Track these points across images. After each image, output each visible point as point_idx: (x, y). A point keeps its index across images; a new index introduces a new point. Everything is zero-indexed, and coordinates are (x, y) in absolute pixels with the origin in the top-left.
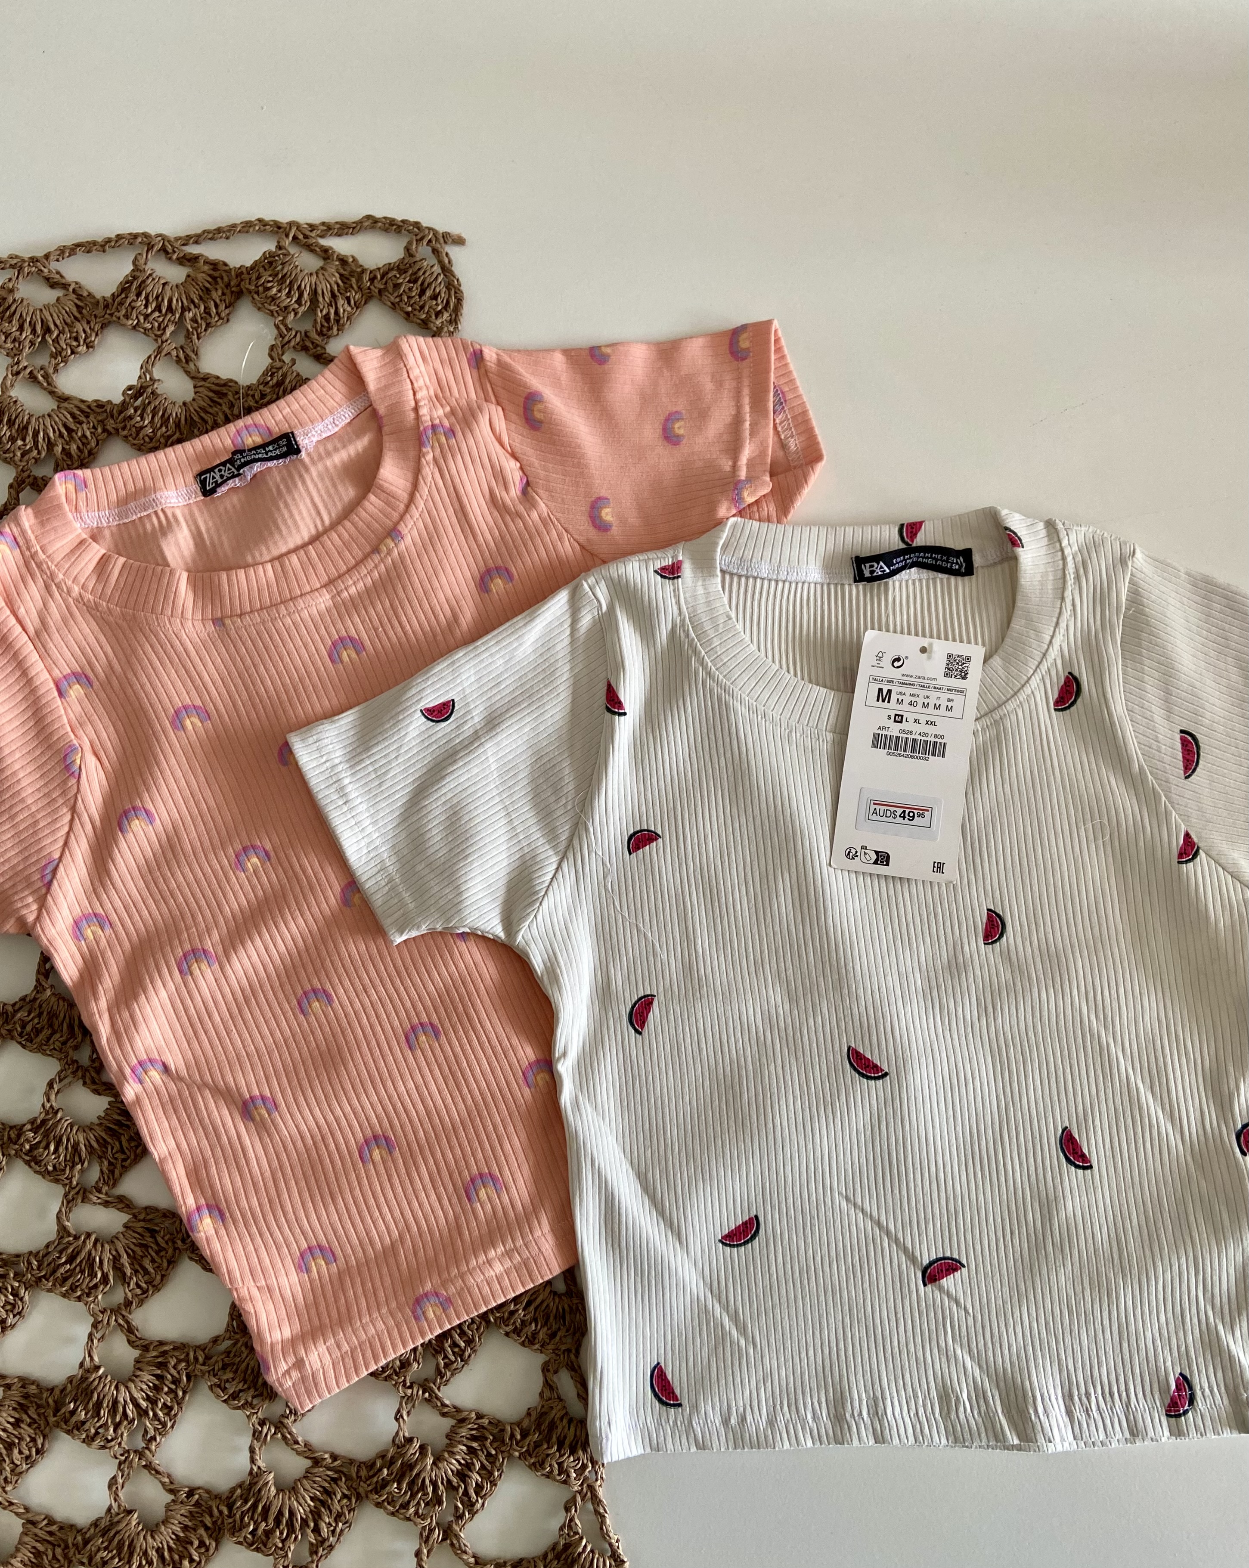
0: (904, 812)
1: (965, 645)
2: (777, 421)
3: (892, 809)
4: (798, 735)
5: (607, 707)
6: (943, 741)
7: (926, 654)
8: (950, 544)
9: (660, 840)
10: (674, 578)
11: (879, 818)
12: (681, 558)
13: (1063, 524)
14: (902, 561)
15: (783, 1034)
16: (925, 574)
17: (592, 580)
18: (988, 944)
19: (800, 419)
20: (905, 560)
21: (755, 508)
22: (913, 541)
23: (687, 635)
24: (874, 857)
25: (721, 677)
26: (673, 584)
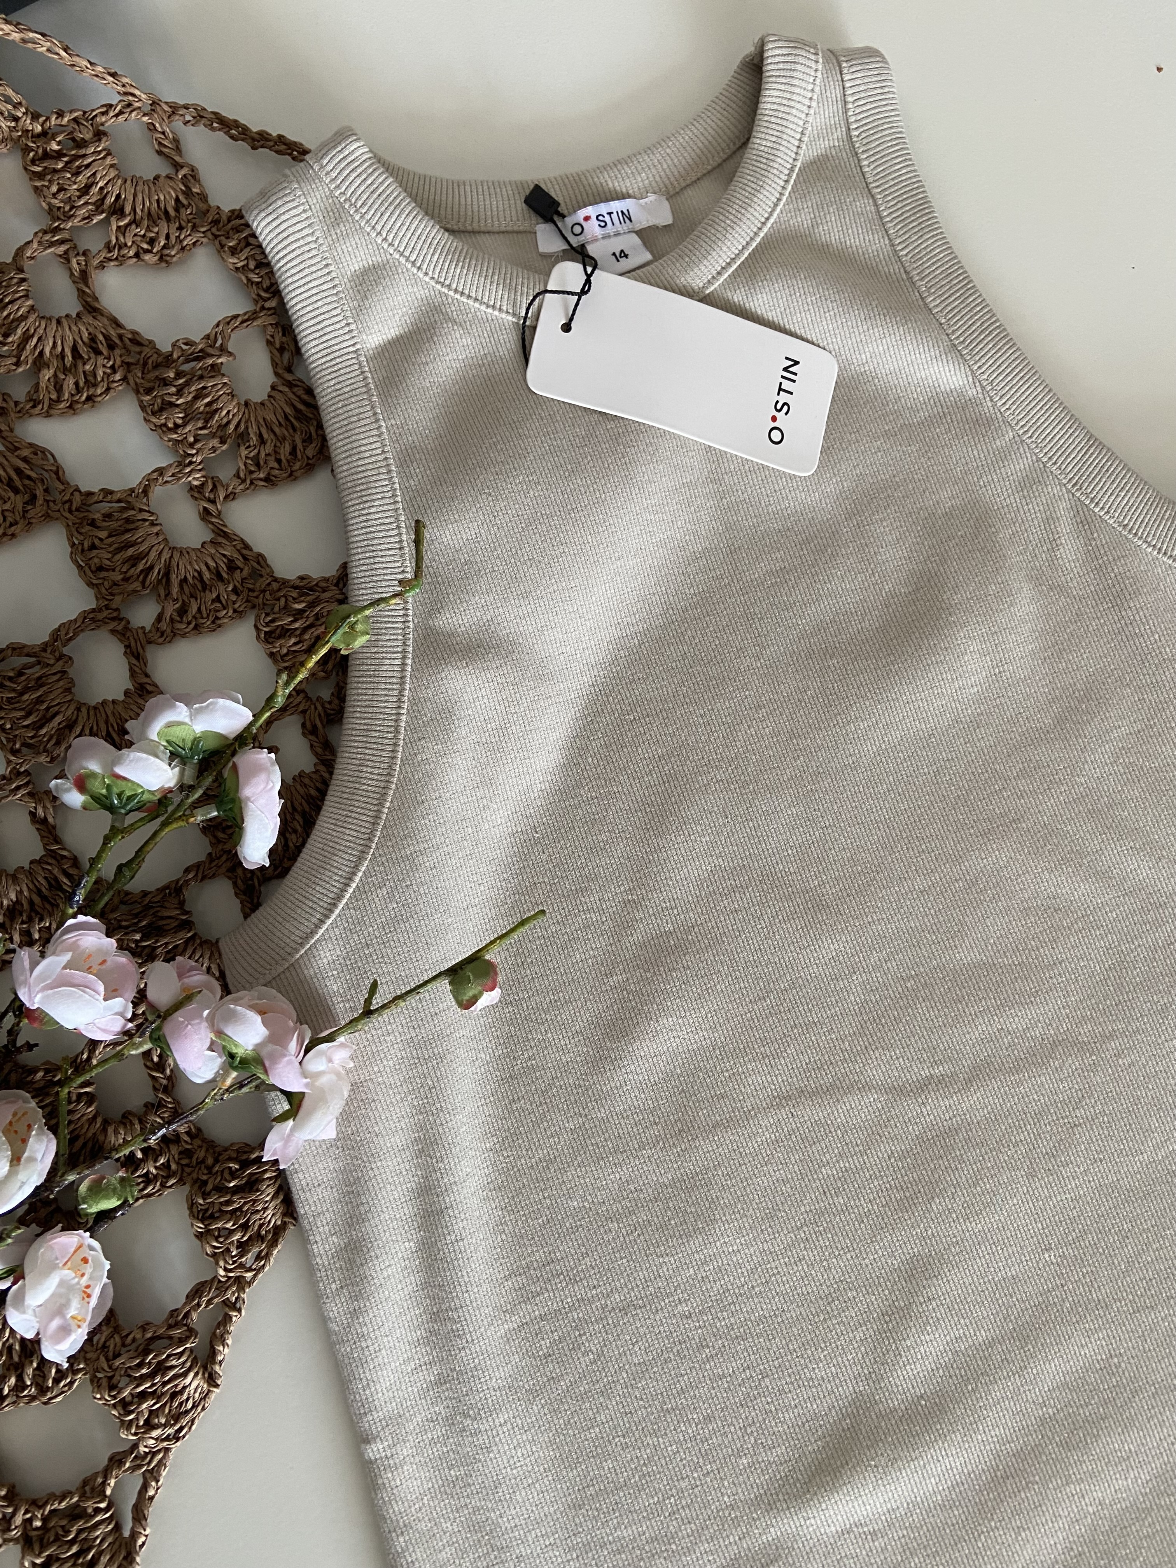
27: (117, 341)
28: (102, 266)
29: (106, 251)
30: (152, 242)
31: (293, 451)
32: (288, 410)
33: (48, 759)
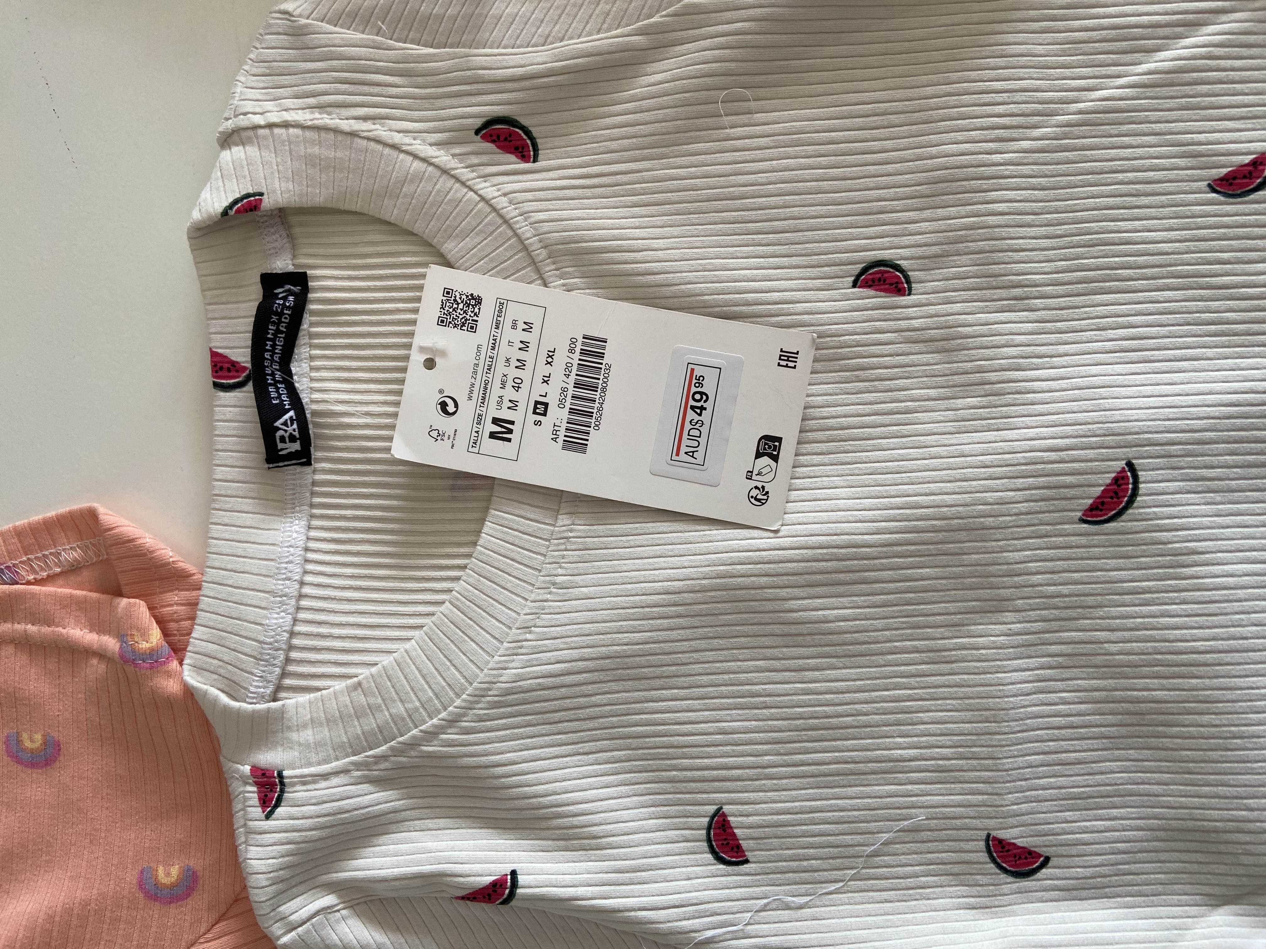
0: (693, 408)
1: (425, 294)
2: (31, 577)
3: (688, 426)
4: (560, 571)
5: (502, 903)
6: (580, 340)
7: (437, 360)
8: (249, 308)
9: (726, 809)
10: (282, 784)
11: (701, 449)
12: (247, 769)
13: (227, 119)
14: (277, 389)
15: (1055, 625)
16: (302, 351)
17: (277, 929)
18: (910, 289)
19: (30, 540)
20: (275, 384)
21: (173, 625)
22: (245, 368)
23: (384, 757)
24: (765, 460)
25: (458, 702)
26: (293, 785)
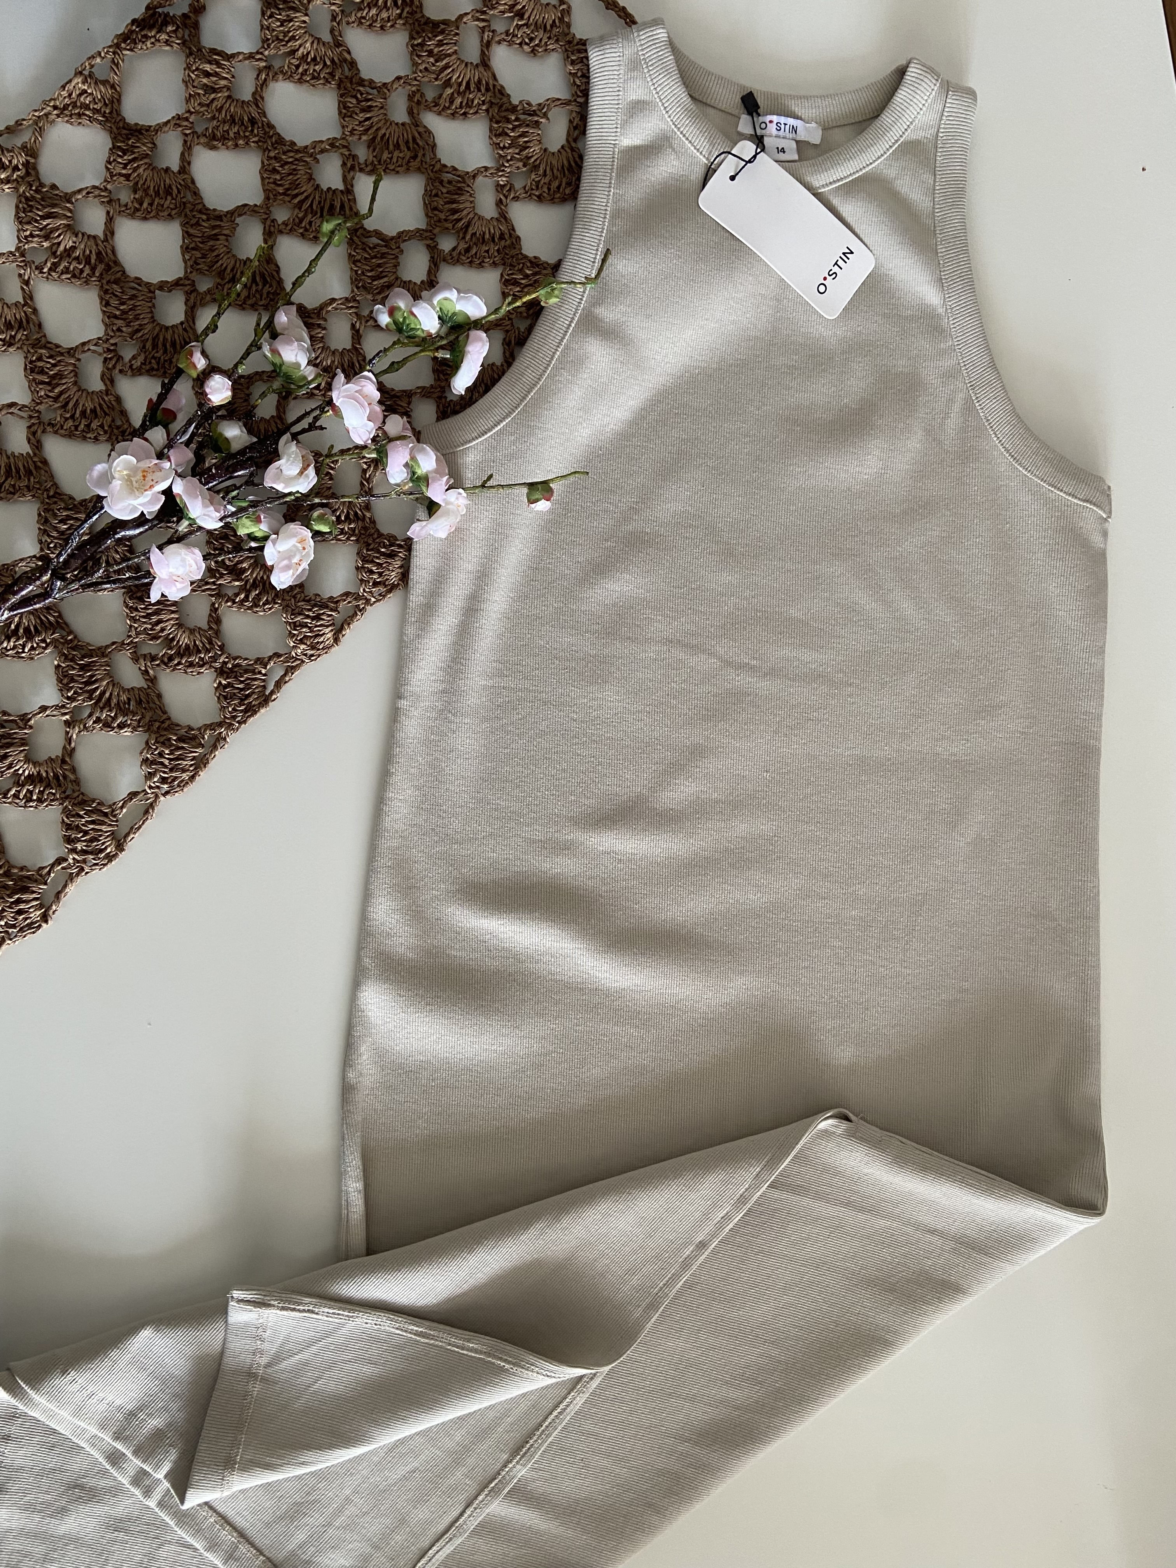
27: (492, 88)
28: (499, 42)
29: (505, 34)
30: (531, 39)
31: (559, 187)
32: (565, 162)
33: (372, 299)
